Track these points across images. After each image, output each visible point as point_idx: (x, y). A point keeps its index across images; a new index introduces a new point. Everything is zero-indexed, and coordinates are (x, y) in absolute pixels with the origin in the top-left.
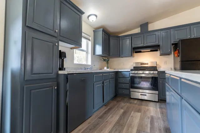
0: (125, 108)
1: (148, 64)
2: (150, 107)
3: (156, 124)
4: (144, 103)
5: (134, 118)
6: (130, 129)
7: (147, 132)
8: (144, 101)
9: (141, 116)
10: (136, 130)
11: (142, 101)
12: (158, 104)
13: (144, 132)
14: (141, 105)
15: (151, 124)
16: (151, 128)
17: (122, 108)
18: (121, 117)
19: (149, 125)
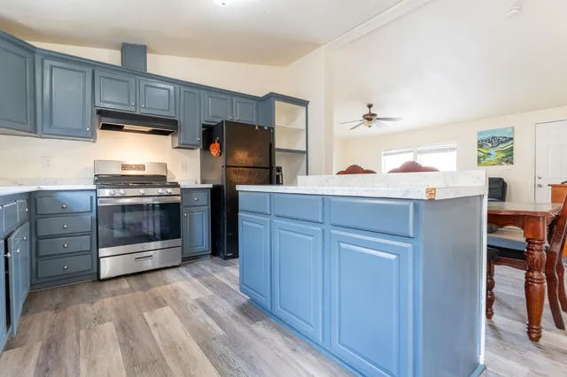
0: (110, 313)
1: (143, 167)
2: (174, 284)
3: (219, 311)
4: (150, 278)
5: (167, 326)
6: (181, 354)
7: (221, 336)
8: (147, 275)
9: (175, 312)
10: (198, 348)
11: (139, 277)
12: (182, 269)
13: (214, 339)
14: (149, 287)
15: (210, 315)
16: (218, 324)
17: (99, 319)
18: (123, 345)
19: (210, 321)
